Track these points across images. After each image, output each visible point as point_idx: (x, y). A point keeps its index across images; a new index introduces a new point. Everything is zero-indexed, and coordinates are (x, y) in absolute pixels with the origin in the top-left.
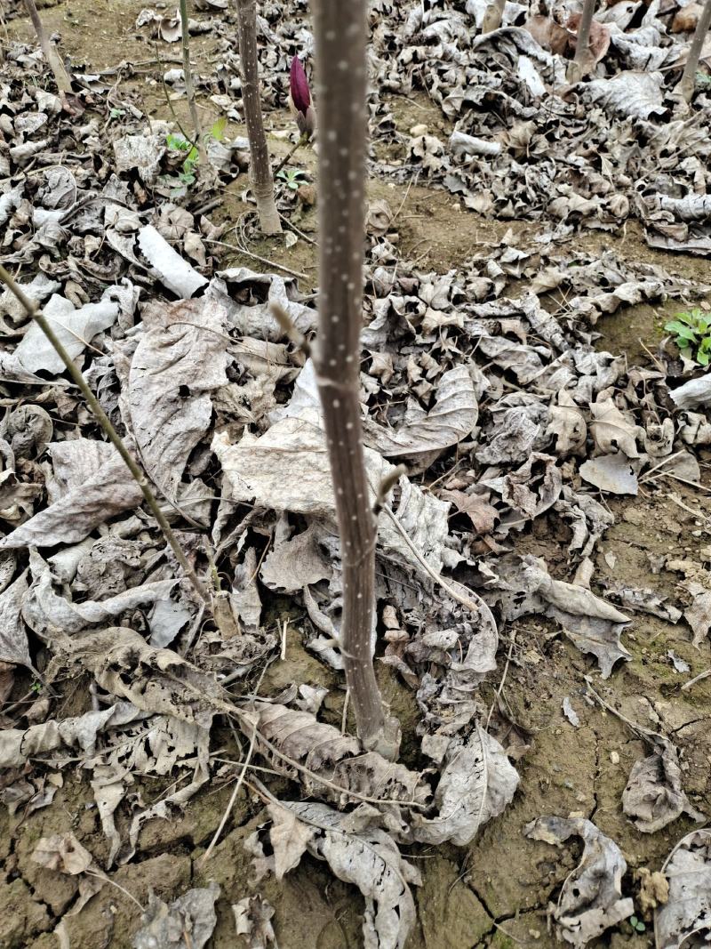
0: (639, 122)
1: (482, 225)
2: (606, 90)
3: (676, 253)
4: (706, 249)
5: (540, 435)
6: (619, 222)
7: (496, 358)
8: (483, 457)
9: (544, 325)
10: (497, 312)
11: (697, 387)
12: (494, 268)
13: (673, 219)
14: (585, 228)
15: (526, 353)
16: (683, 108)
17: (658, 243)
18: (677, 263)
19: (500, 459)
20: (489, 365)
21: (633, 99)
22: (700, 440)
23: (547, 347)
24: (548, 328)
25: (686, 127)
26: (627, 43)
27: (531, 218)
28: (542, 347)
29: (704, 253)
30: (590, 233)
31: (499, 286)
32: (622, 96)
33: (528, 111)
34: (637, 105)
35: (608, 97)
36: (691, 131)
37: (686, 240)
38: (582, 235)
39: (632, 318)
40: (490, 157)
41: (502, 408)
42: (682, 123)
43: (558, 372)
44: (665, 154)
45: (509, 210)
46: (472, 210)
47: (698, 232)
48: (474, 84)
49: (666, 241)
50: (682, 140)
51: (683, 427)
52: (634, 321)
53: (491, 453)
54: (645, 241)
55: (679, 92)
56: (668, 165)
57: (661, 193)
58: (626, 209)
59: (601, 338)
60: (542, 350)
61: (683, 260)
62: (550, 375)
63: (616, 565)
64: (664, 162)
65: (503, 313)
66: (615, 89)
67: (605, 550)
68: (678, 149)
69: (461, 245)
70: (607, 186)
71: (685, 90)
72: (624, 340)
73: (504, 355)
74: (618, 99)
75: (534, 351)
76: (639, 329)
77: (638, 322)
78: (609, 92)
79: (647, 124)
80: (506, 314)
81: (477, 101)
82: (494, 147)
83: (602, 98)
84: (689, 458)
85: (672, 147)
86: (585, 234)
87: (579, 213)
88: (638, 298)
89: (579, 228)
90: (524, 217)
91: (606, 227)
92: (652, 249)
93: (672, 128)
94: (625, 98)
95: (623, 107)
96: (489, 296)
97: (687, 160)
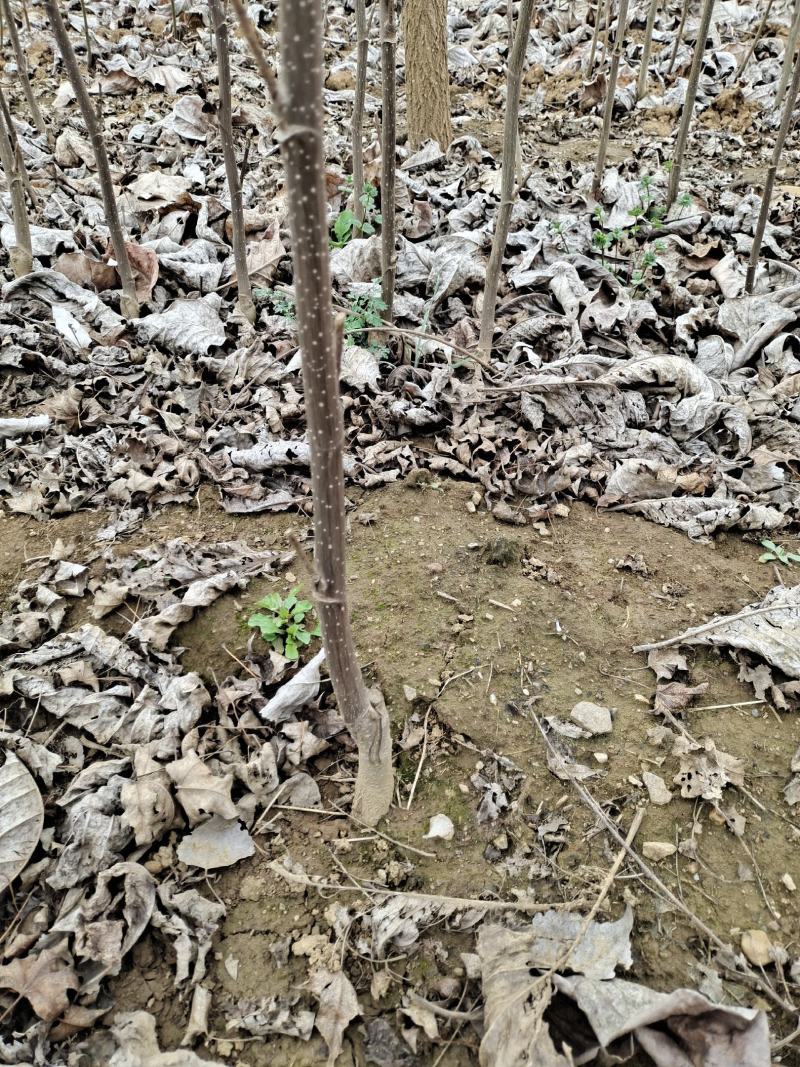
0: (201, 359)
1: (33, 533)
2: (160, 327)
3: (256, 514)
4: (285, 503)
5: (116, 832)
6: (192, 489)
7: (66, 716)
8: (55, 882)
9: (114, 658)
10: (57, 653)
11: (289, 694)
12: (46, 595)
13: (246, 475)
14: (156, 506)
15: (97, 704)
16: (247, 329)
17: (236, 507)
18: (261, 526)
19: (75, 879)
20: (60, 727)
21: (190, 333)
22: (307, 755)
23: (125, 684)
24: (120, 661)
25: (249, 355)
26: (179, 263)
27: (94, 506)
28: (116, 687)
29: (285, 508)
30: (163, 510)
31: (56, 618)
32: (177, 332)
33: (75, 369)
34: (194, 340)
35: (163, 334)
36: (255, 359)
37: (264, 497)
38: (154, 515)
39: (213, 620)
40: (38, 436)
41: (74, 797)
42: (246, 350)
43: (140, 715)
44: (235, 390)
45: (62, 504)
46: (19, 514)
47: (274, 484)
48: (8, 345)
49: (244, 502)
50: (250, 369)
51: (285, 749)
52: (215, 624)
53: (64, 874)
54: (222, 509)
55: (241, 314)
56: (241, 400)
57: (230, 446)
58: (195, 474)
59: (186, 651)
60: (119, 690)
61: (264, 520)
62: (132, 722)
63: (239, 970)
64: (236, 399)
65: (65, 652)
66: (168, 326)
67: (225, 956)
68: (247, 382)
69: (6, 568)
70: (174, 445)
71: (245, 309)
72: (211, 648)
73: (73, 711)
74: (174, 334)
75: (110, 696)
76: (221, 633)
77: (220, 624)
78: (163, 330)
79: (208, 360)
80: (70, 652)
81: (16, 364)
82: (41, 421)
83: (157, 336)
84: (302, 779)
85: (239, 381)
86: (158, 513)
87: (143, 493)
88: (213, 596)
89: (150, 507)
90: (85, 505)
91: (179, 499)
92: (232, 515)
93: (238, 357)
94: (180, 333)
95: (181, 343)
96: (46, 633)
97: (258, 391)
